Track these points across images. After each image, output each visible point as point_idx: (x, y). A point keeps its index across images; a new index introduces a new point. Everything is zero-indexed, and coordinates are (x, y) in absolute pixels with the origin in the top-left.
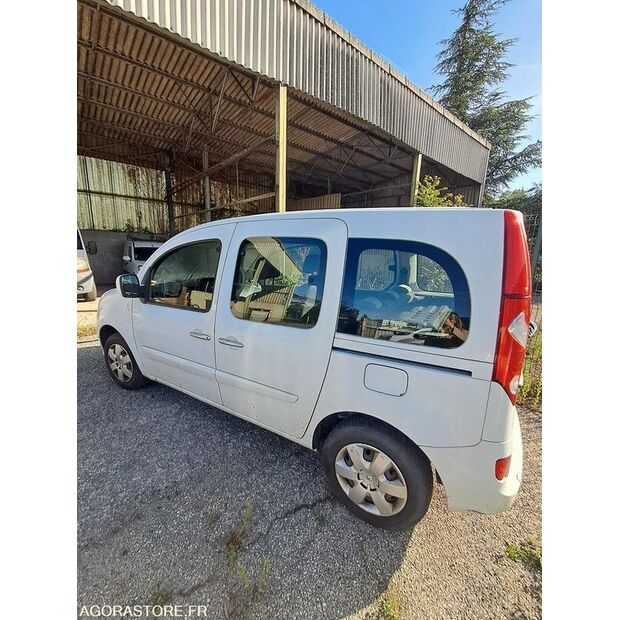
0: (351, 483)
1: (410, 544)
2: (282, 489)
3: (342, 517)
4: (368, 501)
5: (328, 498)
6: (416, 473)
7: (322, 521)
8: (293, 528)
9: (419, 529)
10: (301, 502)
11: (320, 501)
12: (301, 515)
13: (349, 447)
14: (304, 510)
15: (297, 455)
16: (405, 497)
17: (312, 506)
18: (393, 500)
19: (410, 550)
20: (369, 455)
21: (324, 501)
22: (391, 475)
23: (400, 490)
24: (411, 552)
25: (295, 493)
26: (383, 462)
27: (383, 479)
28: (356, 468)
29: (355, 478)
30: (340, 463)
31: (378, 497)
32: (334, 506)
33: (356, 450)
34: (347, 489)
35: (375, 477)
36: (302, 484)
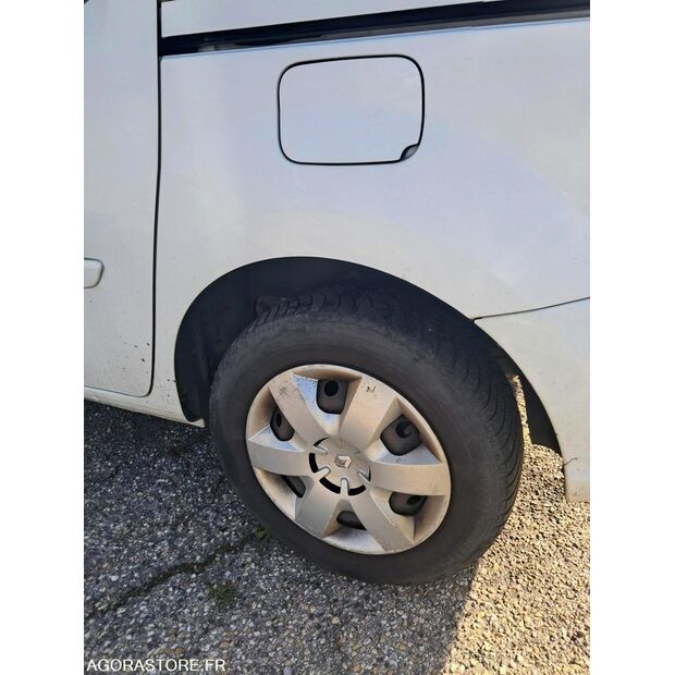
0: (294, 485)
1: (468, 608)
2: (123, 539)
3: (285, 576)
4: (348, 523)
5: (249, 538)
6: (471, 414)
7: (226, 597)
8: (139, 630)
9: (490, 567)
10: (172, 560)
11: (226, 548)
12: (168, 594)
13: (275, 385)
14: (177, 579)
15: (174, 454)
16: (444, 489)
17: (202, 566)
18: (412, 506)
19: (466, 623)
20: (333, 394)
21: (237, 549)
22: (401, 437)
23: (428, 475)
24: (472, 629)
25: (157, 541)
26: (374, 402)
27: (378, 452)
28: (303, 442)
29: (304, 470)
30: (259, 437)
31: (374, 506)
32: (263, 552)
33: (294, 389)
34: (288, 505)
35: (359, 455)
36: (180, 518)
